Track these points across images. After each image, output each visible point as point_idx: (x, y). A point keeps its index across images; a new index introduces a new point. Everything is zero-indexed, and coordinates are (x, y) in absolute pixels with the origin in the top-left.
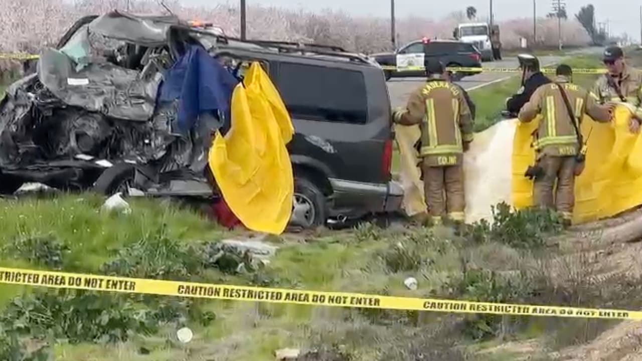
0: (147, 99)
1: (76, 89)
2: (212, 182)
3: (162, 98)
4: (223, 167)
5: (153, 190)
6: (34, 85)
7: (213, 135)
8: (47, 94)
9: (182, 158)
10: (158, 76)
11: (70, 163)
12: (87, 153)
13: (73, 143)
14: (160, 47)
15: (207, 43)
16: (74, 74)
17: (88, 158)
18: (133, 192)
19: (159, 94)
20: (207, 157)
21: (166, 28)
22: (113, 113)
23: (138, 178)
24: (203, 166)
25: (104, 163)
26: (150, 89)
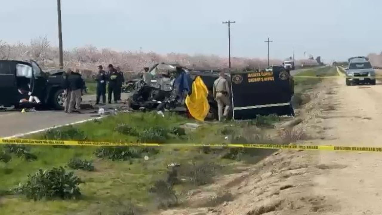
0: (170, 86)
1: (153, 83)
2: (186, 107)
3: (174, 86)
4: (189, 104)
5: (171, 109)
6: (142, 82)
7: (186, 96)
8: (145, 84)
9: (179, 101)
10: (174, 80)
11: (151, 102)
12: (155, 99)
13: (152, 97)
14: (174, 72)
15: (186, 71)
16: (153, 79)
17: (155, 101)
18: (166, 110)
19: (174, 84)
20: (185, 100)
21: (176, 67)
22: (162, 89)
23: (167, 106)
24: (184, 103)
25: (159, 102)
26: (172, 83)
